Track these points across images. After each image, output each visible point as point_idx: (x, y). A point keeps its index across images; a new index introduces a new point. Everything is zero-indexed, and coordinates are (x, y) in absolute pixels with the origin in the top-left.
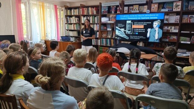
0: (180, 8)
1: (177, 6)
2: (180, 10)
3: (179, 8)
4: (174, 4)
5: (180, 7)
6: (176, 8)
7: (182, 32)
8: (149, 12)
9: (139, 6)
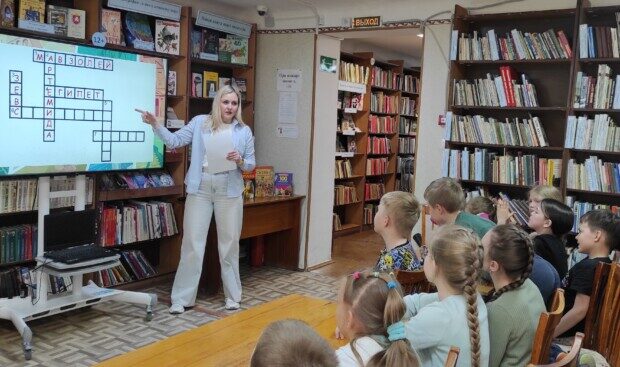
0: (178, 46)
1: (168, 37)
2: (177, 53)
4: (159, 28)
5: (177, 41)
6: (165, 45)
8: (103, 45)
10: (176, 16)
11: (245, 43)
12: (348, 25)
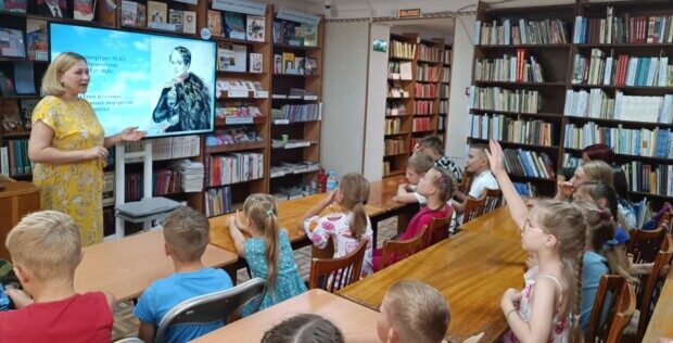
0: (263, 35)
1: (256, 28)
2: (262, 40)
3: (261, 35)
4: (249, 22)
5: (263, 31)
6: (254, 35)
7: (275, 96)
8: (208, 38)
9: (168, 9)
10: (263, 13)
11: (315, 30)
12: (394, 16)
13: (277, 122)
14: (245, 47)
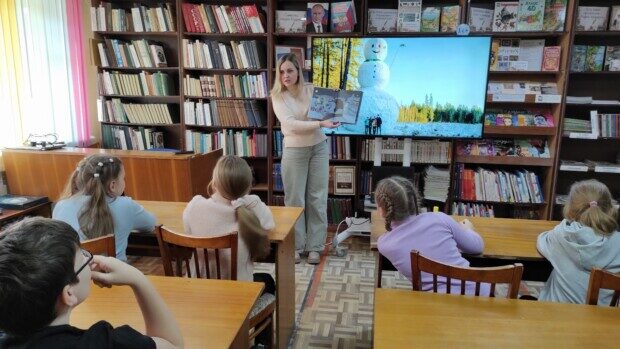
7: (572, 100)
13: (573, 135)
14: (543, 41)
